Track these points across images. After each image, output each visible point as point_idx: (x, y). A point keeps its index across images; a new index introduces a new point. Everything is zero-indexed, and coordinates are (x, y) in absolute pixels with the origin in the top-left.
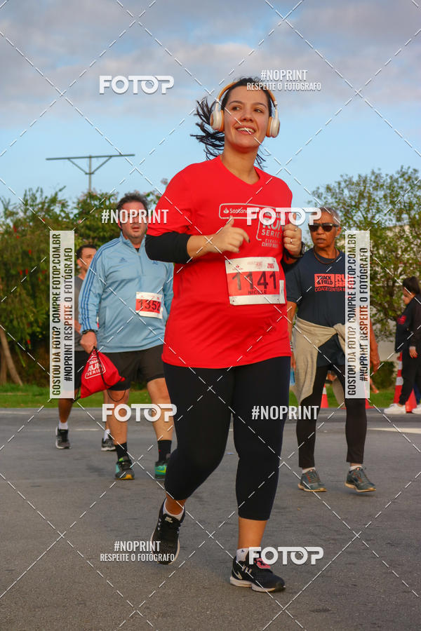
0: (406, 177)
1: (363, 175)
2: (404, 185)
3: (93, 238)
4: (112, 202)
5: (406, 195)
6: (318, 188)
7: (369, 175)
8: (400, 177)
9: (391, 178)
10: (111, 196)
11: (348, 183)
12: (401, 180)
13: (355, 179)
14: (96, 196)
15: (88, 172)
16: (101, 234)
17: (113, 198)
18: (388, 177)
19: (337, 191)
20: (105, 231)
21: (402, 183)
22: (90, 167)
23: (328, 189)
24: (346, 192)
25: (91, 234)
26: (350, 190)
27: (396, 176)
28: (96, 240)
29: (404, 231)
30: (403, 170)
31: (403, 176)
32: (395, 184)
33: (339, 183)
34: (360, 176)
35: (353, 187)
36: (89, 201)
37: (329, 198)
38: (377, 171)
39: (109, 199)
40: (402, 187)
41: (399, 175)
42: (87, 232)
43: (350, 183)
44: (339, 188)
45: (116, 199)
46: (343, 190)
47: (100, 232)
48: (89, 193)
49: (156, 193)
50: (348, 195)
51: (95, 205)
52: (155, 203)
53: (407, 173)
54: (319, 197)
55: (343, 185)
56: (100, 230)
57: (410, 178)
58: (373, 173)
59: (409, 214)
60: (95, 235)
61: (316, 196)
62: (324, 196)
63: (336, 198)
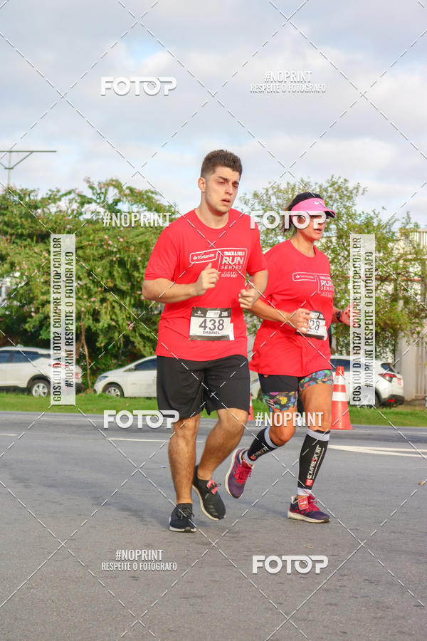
0: (336, 186)
1: (292, 183)
2: (334, 194)
3: (11, 235)
4: (32, 198)
5: (335, 205)
6: (245, 194)
7: (298, 184)
8: (330, 186)
9: (320, 187)
10: (32, 191)
11: (275, 190)
12: (330, 189)
13: (284, 186)
14: (16, 191)
15: (7, 166)
16: (20, 231)
17: (33, 194)
18: (317, 186)
19: (265, 198)
20: (24, 228)
21: (332, 192)
22: (10, 162)
23: (256, 195)
24: (273, 199)
25: (10, 231)
26: (278, 198)
27: (326, 185)
28: (14, 237)
29: (331, 242)
30: (334, 180)
31: (333, 185)
32: (325, 193)
33: (267, 190)
34: (288, 184)
35: (280, 194)
36: (8, 196)
37: (256, 204)
38: (306, 180)
39: (29, 195)
40: (331, 197)
41: (330, 184)
42: (5, 228)
43: (278, 191)
44: (267, 195)
45: (36, 195)
46: (270, 197)
47: (18, 229)
48: (9, 188)
49: (77, 192)
50: (275, 203)
51: (15, 201)
52: (76, 202)
53: (337, 183)
54: (246, 203)
55: (271, 192)
56: (19, 227)
57: (340, 187)
58: (302, 181)
59: (337, 225)
60: (13, 231)
61: (243, 202)
62: (251, 202)
63: (263, 205)
